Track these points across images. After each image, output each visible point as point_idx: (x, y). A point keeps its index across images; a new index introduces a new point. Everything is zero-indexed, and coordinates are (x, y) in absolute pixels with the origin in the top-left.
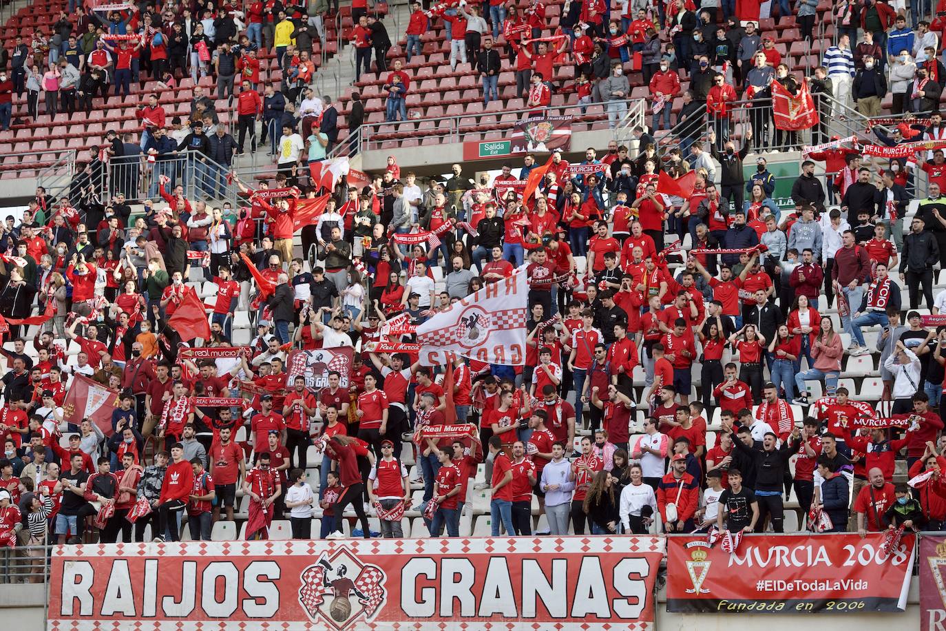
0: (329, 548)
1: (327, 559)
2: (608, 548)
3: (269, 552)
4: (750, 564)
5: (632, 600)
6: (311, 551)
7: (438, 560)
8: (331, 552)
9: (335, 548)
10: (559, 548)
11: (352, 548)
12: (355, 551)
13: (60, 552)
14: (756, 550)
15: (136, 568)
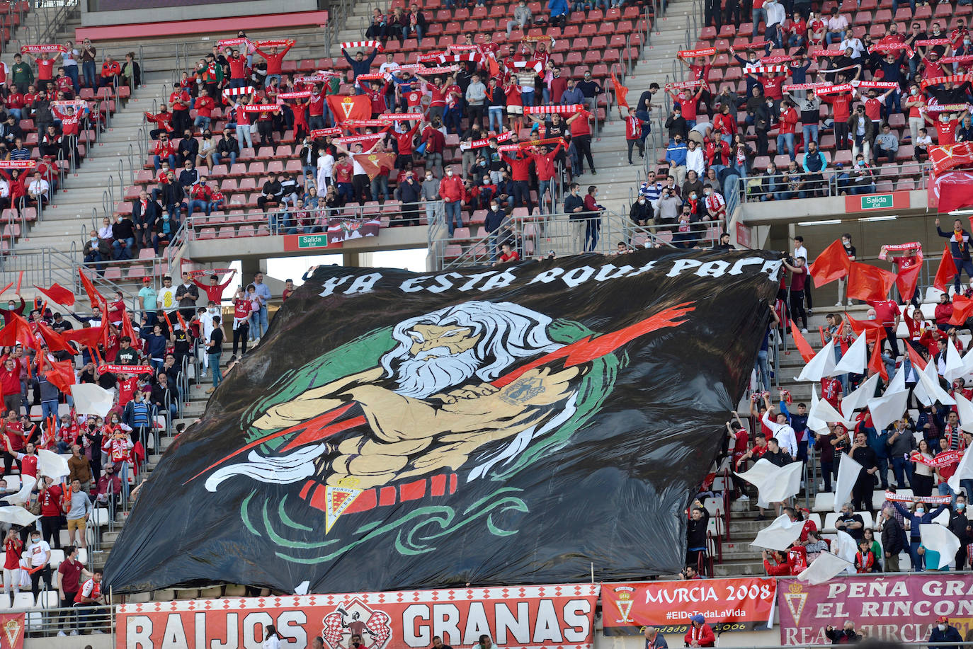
0: (345, 600)
1: (343, 608)
2: (558, 594)
3: (296, 604)
4: (661, 601)
5: (578, 629)
6: (330, 603)
7: (431, 606)
8: (347, 602)
9: (349, 600)
10: (522, 595)
11: (363, 599)
12: (366, 601)
13: (123, 610)
14: (665, 592)
15: (188, 620)
